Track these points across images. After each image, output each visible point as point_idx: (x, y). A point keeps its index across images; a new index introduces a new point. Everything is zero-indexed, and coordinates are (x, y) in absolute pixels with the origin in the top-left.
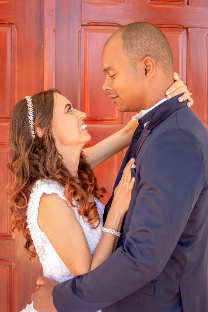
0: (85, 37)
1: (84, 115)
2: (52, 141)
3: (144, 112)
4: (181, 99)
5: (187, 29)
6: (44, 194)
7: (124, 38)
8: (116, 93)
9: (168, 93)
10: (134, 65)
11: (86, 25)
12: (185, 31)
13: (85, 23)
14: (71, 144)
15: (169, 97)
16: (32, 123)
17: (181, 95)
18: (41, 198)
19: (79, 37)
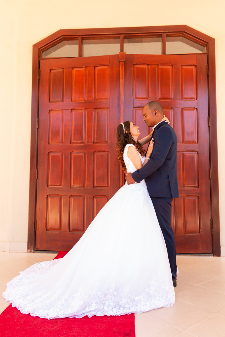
0: (135, 112)
1: (138, 127)
2: (130, 134)
3: (155, 126)
4: (166, 121)
5: (173, 108)
6: (129, 146)
7: (149, 105)
9: (162, 120)
10: (152, 112)
11: (135, 108)
12: (172, 109)
14: (135, 135)
15: (162, 121)
16: (124, 130)
17: (166, 120)
18: (128, 148)
19: (133, 112)
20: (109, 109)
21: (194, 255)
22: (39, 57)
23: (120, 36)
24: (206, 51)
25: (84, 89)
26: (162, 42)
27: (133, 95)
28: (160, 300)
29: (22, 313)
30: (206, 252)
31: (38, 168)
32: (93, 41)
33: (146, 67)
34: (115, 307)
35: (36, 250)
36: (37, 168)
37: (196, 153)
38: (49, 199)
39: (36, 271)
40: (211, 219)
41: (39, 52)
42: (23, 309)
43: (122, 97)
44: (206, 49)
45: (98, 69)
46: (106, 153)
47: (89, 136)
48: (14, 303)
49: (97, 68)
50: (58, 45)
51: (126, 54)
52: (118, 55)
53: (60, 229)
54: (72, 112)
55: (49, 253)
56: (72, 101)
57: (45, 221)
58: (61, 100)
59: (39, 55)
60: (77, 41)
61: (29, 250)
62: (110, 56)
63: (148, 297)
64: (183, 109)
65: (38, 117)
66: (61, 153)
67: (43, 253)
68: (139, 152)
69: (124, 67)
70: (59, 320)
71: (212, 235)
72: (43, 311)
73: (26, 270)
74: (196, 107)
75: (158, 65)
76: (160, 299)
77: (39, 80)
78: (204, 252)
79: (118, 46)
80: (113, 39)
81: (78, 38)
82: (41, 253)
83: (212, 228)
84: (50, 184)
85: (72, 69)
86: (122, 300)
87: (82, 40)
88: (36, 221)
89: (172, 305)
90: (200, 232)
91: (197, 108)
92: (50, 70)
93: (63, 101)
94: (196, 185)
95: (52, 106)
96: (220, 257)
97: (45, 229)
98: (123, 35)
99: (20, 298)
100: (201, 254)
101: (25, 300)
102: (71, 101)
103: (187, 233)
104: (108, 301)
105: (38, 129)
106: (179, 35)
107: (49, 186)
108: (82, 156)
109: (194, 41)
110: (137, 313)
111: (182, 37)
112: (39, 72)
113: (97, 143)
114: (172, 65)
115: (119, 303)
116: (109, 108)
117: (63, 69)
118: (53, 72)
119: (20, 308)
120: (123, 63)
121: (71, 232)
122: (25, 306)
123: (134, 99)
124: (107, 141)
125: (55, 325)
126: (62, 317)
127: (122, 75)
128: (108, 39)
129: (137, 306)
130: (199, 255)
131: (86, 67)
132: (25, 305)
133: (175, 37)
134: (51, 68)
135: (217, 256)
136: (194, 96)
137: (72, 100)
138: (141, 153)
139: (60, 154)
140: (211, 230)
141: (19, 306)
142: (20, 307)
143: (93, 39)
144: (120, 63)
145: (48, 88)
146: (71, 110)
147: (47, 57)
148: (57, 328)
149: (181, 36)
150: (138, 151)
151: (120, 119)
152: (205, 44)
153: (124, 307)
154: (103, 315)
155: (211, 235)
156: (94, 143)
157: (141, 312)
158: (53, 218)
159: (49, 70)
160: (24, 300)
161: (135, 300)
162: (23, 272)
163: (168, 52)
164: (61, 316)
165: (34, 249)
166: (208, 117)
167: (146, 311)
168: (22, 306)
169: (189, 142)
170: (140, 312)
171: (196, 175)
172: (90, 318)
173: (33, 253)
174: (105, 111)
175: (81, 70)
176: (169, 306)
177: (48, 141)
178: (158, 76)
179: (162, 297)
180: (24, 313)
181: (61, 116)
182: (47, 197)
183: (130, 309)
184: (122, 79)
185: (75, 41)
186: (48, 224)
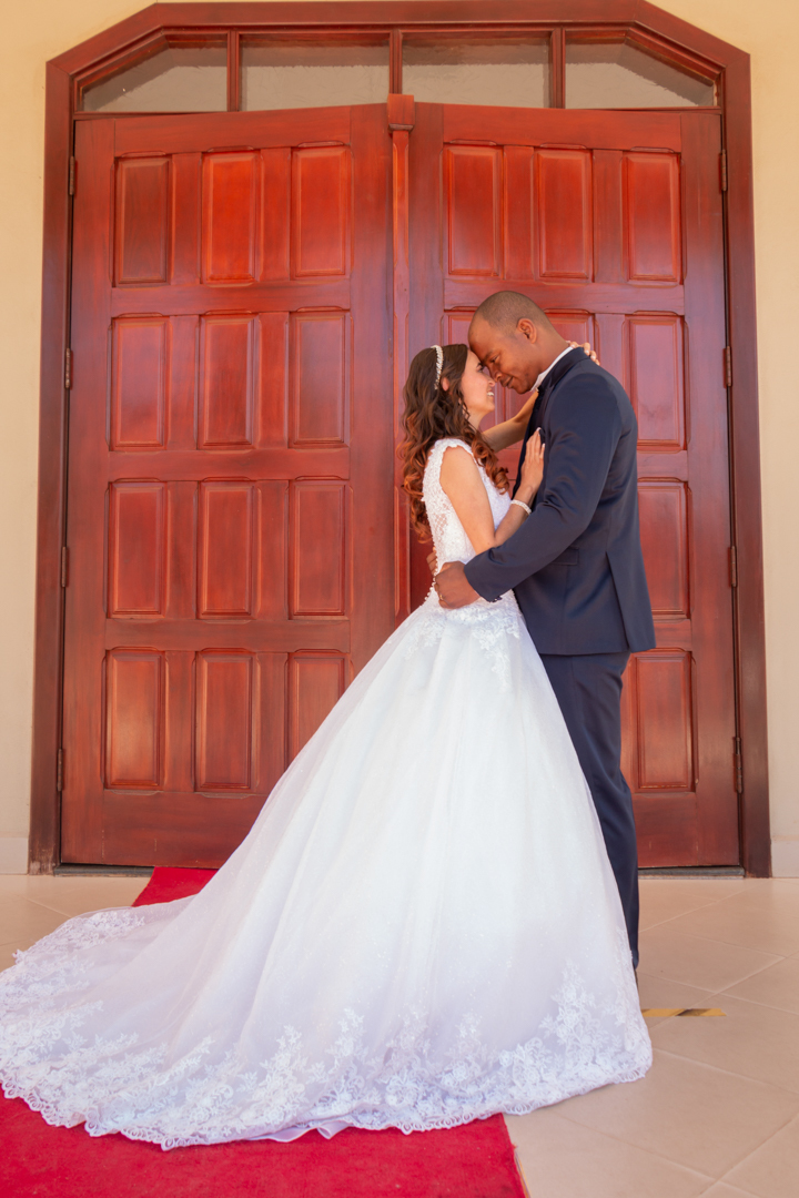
0: (450, 327)
5: (593, 315)
6: (449, 448)
8: (508, 375)
11: (450, 311)
12: (590, 318)
13: (450, 308)
14: (476, 407)
16: (439, 372)
18: (444, 453)
19: (442, 326)
20: (348, 314)
21: (672, 874)
22: (71, 110)
23: (389, 34)
24: (716, 99)
25: (252, 235)
26: (550, 61)
27: (441, 262)
28: (594, 1062)
29: (49, 1122)
30: (715, 863)
31: (69, 544)
32: (285, 51)
33: (491, 153)
34: (424, 1098)
35: (65, 864)
36: (65, 543)
37: (682, 485)
38: (115, 663)
39: (79, 948)
40: (735, 739)
41: (71, 89)
42: (52, 1106)
43: (401, 270)
44: (715, 91)
45: (304, 160)
46: (337, 487)
47: (270, 418)
48: (13, 1082)
49: (302, 155)
50: (145, 63)
51: (417, 104)
52: (384, 105)
53: (158, 782)
54: (203, 326)
55: (114, 873)
56: (201, 283)
57: (97, 751)
58: (159, 276)
59: (71, 103)
60: (222, 52)
61: (36, 866)
62: (353, 108)
63: (549, 1052)
64: (632, 318)
65: (69, 344)
66: (162, 485)
67: (91, 874)
68: (487, 473)
69: (406, 152)
70: (204, 1152)
71: (740, 797)
72: (135, 1117)
73: (37, 943)
74: (680, 313)
75: (536, 148)
76: (594, 1058)
77: (72, 198)
78: (709, 860)
79: (382, 73)
80: (362, 45)
81: (225, 37)
82: (84, 874)
83: (739, 772)
84: (116, 608)
85: (203, 158)
86: (450, 1071)
87: (241, 46)
88: (63, 752)
89: (642, 1075)
90: (693, 788)
91: (682, 317)
92: (117, 160)
93: (166, 280)
94: (682, 608)
95: (128, 299)
96: (770, 879)
97: (99, 781)
98: (401, 31)
99: (34, 1063)
100: (701, 871)
101: (58, 1069)
102: (198, 280)
103: (648, 791)
104: (396, 1077)
105: (68, 390)
106: (615, 37)
107: (114, 616)
108: (242, 497)
109: (673, 60)
110: (516, 1112)
111: (623, 45)
112: (72, 167)
113: (301, 444)
114: (591, 151)
115: (439, 1080)
116: (348, 310)
117: (169, 156)
118: (129, 169)
119: (38, 1102)
120: (406, 135)
121: (203, 794)
122: (58, 1093)
123: (447, 276)
124: (339, 438)
125: (190, 1174)
126: (218, 1142)
127: (402, 182)
128: (342, 45)
129: (513, 1084)
130: (693, 874)
131: (259, 150)
132: (60, 1088)
133: (600, 46)
134: (118, 154)
135: (758, 877)
136: (670, 269)
137: (205, 277)
138: (494, 478)
139: (156, 488)
140: (736, 777)
141: (35, 1095)
142: (38, 1098)
143: (284, 46)
144: (391, 135)
145: (107, 229)
146: (200, 316)
147: (102, 110)
148: (201, 1186)
149: (620, 42)
150: (481, 469)
151: (392, 355)
152: (711, 75)
153: (461, 1094)
154: (383, 1127)
155: (734, 796)
156: (289, 447)
157: (532, 1108)
158: (128, 739)
159: (112, 159)
160: (52, 1068)
161: (501, 1066)
162: (26, 953)
163: (572, 102)
164: (214, 1137)
165: (55, 860)
166: (725, 351)
167: (550, 1102)
168: (46, 1093)
169: (653, 445)
170: (528, 1107)
171: (680, 572)
172: (328, 1138)
173: (50, 878)
174: (334, 324)
175: (237, 163)
176: (635, 1079)
177: (108, 437)
178: (535, 189)
179: (601, 1051)
180: (58, 1125)
181: (158, 342)
182: (106, 658)
183: (484, 1099)
184: (401, 198)
185: (214, 50)
186: (108, 763)
